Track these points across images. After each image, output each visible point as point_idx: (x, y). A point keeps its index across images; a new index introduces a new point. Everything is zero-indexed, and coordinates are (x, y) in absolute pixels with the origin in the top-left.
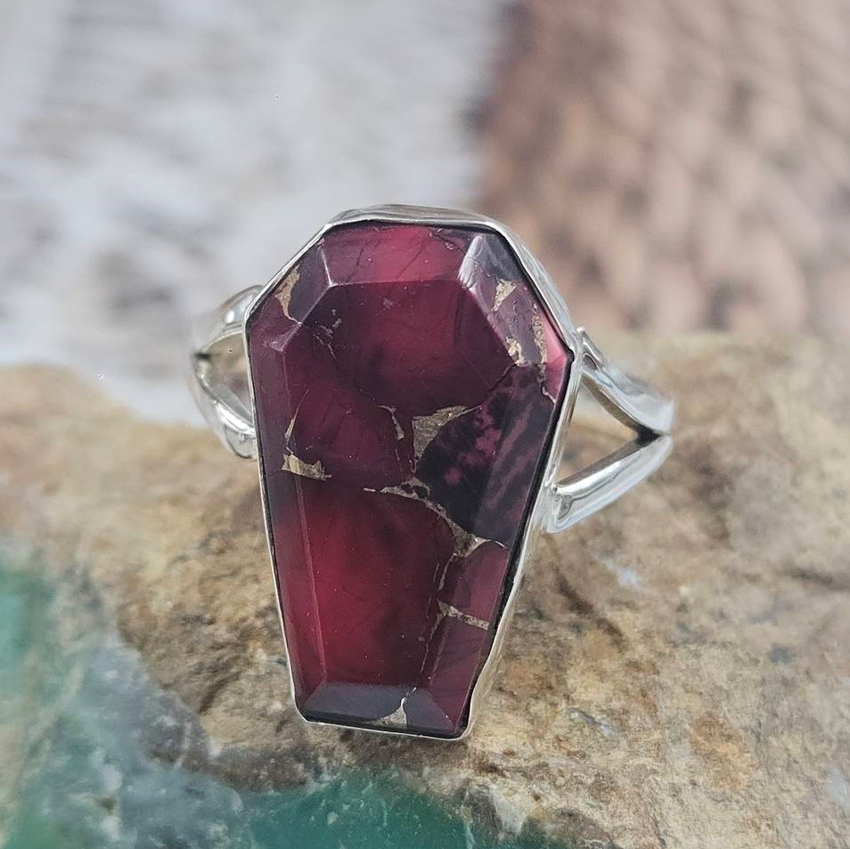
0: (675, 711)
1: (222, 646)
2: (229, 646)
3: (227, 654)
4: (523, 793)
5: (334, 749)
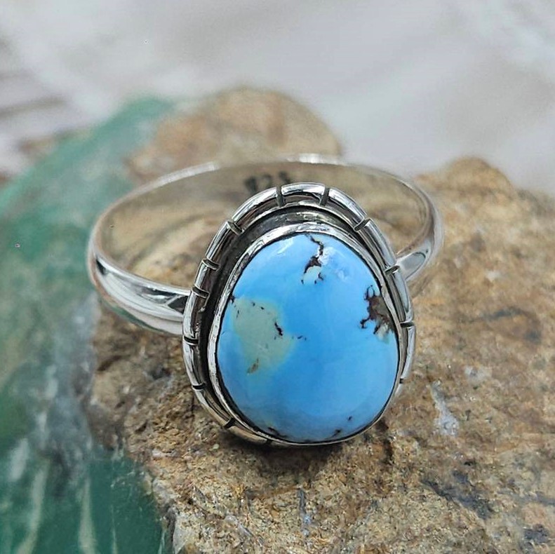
3: (127, 339)
4: (195, 529)
5: (129, 436)
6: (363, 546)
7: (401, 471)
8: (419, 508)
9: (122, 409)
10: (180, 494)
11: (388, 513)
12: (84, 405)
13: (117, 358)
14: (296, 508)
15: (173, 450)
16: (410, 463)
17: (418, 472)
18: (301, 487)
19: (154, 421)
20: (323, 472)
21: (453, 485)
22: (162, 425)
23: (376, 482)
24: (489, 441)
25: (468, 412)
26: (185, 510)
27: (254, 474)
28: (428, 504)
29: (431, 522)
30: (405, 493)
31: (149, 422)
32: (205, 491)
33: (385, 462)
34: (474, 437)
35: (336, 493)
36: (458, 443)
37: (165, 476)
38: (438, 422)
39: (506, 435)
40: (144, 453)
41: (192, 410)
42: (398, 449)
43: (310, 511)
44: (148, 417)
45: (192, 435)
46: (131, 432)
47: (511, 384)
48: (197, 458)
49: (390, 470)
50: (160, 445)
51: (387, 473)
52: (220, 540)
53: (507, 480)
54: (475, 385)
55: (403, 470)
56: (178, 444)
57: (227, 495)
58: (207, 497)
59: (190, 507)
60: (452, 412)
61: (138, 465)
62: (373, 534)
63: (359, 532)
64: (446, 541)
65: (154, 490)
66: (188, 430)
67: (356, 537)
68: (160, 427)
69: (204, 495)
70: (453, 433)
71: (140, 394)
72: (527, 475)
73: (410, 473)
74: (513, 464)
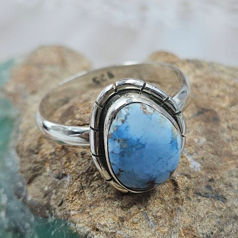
0: (180, 221)
1: (38, 163)
2: (40, 163)
3: (39, 165)
5: (56, 209)
6: (181, 229)
7: (184, 191)
8: (199, 205)
9: (47, 198)
10: (91, 228)
11: (186, 211)
12: (24, 202)
13: (36, 176)
14: (144, 220)
15: (80, 209)
16: (187, 187)
17: (192, 190)
18: (142, 210)
19: (66, 198)
20: (150, 201)
21: (207, 192)
23: (175, 199)
24: (215, 169)
25: (203, 158)
26: (96, 234)
27: (120, 210)
28: (202, 202)
29: (207, 210)
30: (190, 200)
31: (64, 200)
32: (103, 223)
33: (175, 189)
34: (208, 169)
35: (159, 208)
36: (203, 173)
37: (81, 221)
38: (191, 166)
39: (221, 164)
40: (66, 214)
41: (82, 189)
42: (180, 182)
43: (151, 220)
44: (62, 197)
45: (86, 200)
46: (56, 207)
47: (215, 142)
48: (93, 209)
49: (179, 192)
50: (73, 208)
51: (178, 194)
53: (228, 184)
54: (201, 146)
55: (185, 191)
56: (81, 206)
57: (113, 222)
58: (105, 226)
59: (98, 232)
60: (196, 160)
61: (65, 220)
62: (184, 222)
63: (177, 223)
64: (216, 216)
65: (78, 230)
66: (83, 198)
67: (176, 226)
68: (70, 200)
69: (103, 225)
70: (199, 169)
71: (55, 188)
72: (235, 179)
73: (188, 191)
74: (228, 176)
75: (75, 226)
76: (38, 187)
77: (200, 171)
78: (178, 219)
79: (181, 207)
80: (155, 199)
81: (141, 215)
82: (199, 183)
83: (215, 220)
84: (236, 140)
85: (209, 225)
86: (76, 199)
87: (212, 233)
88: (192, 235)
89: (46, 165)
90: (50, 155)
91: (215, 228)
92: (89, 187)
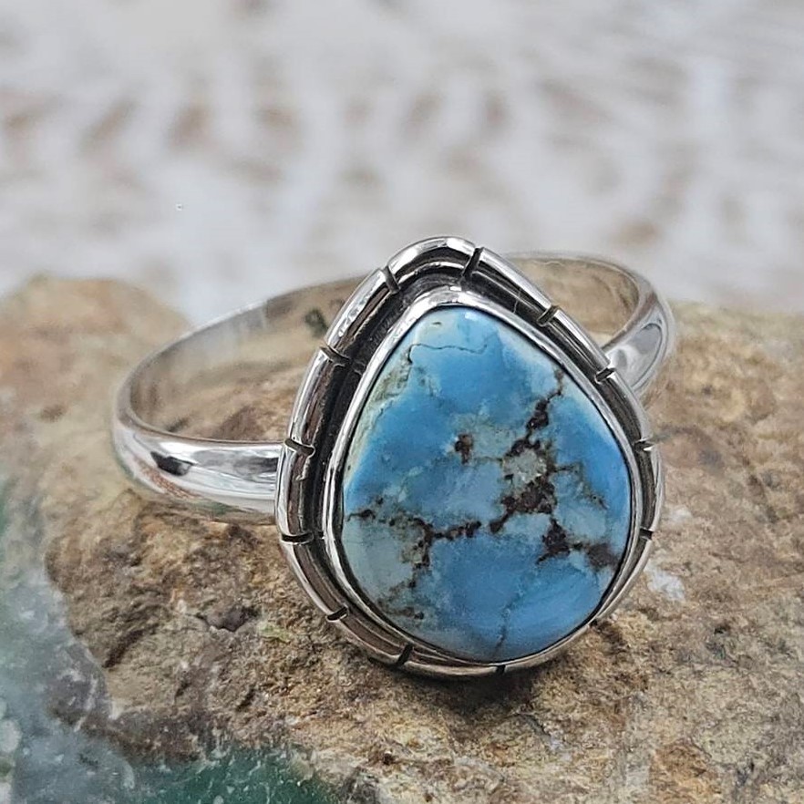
0: (647, 734)
1: (142, 591)
2: (149, 593)
3: (146, 599)
4: (415, 791)
5: (228, 720)
6: (653, 752)
8: (701, 687)
9: (186, 696)
10: (364, 756)
11: (661, 705)
12: (97, 728)
13: (135, 636)
14: (530, 736)
15: (317, 708)
16: (652, 643)
17: (668, 651)
18: (518, 711)
19: (265, 681)
20: (539, 685)
22: (280, 683)
23: (617, 679)
24: (729, 598)
25: (687, 565)
26: (384, 773)
28: (711, 679)
29: (728, 699)
30: (670, 676)
31: (256, 687)
32: (403, 739)
33: (614, 652)
34: (709, 597)
36: (693, 607)
37: (327, 742)
38: (655, 587)
41: (314, 651)
42: (627, 628)
43: (554, 732)
44: (252, 681)
45: (332, 684)
46: (229, 713)
47: (720, 520)
48: (361, 706)
49: (628, 658)
50: (291, 710)
51: (625, 664)
52: (463, 791)
54: (677, 529)
55: (646, 654)
57: (435, 737)
58: (411, 746)
59: (391, 767)
60: (666, 569)
61: (266, 750)
62: (658, 735)
63: (637, 740)
64: (759, 718)
65: (317, 769)
66: (321, 680)
67: (635, 747)
68: (279, 687)
69: (404, 745)
70: (681, 596)
71: (217, 659)
72: (797, 631)
73: (657, 654)
74: (774, 620)
75: (308, 759)
76: (146, 669)
77: (683, 602)
78: (639, 729)
79: (642, 694)
80: (555, 679)
81: (515, 724)
82: (687, 635)
83: (756, 728)
84: (784, 518)
85: (740, 743)
86: (299, 683)
87: (752, 766)
88: (693, 768)
89: (173, 596)
90: (184, 562)
91: (759, 753)
92: (336, 645)
